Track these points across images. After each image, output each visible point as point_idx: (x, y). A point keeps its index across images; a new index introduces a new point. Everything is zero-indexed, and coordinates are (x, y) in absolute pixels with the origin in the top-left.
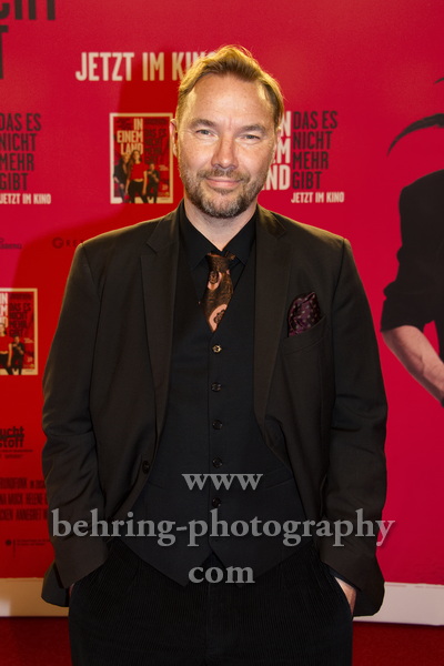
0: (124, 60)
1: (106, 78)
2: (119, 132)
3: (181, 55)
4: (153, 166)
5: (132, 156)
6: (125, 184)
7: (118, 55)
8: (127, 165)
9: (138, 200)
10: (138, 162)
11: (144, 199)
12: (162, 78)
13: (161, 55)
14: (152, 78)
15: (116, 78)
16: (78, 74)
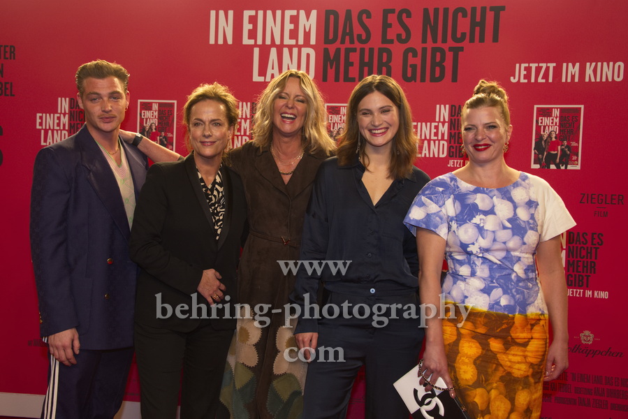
0: (548, 68)
1: (533, 80)
2: (540, 118)
3: (594, 64)
4: (565, 143)
5: (550, 135)
6: (543, 155)
7: (544, 65)
8: (545, 141)
9: (553, 167)
10: (554, 139)
11: (557, 166)
12: (576, 80)
13: (577, 65)
14: (569, 80)
15: (540, 80)
16: (512, 78)
